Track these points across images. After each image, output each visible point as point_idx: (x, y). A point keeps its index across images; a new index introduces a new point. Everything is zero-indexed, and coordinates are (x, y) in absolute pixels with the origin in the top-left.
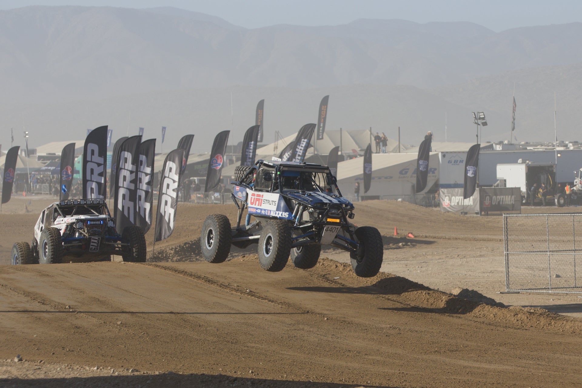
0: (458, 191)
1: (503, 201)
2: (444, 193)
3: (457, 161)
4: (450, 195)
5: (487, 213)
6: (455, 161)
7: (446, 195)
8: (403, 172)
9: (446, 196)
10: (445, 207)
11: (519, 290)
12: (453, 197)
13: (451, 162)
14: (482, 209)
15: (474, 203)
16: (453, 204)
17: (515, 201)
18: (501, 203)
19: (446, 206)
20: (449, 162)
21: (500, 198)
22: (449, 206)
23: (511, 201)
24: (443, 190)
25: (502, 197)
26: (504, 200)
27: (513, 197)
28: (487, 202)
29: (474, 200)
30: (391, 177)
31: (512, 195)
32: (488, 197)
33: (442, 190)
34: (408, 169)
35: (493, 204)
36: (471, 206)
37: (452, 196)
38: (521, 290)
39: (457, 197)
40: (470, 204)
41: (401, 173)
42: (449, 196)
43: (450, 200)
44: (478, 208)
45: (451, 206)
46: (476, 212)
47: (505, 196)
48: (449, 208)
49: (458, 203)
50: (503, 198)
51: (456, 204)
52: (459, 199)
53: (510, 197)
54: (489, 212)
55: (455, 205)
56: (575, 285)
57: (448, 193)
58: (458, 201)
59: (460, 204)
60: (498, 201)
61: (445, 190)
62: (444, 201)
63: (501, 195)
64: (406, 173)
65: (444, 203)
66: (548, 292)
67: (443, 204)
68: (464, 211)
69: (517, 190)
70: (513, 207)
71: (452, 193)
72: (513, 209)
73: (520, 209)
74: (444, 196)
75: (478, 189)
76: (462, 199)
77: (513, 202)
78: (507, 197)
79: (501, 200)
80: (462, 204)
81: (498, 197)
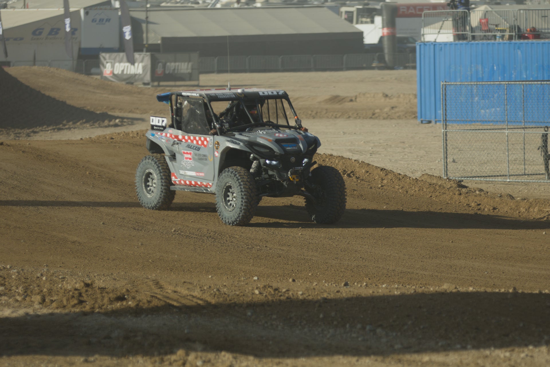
0: (123, 56)
1: (178, 69)
2: (105, 59)
3: (103, 19)
4: (112, 61)
5: (158, 84)
6: (100, 20)
7: (108, 61)
8: (37, 33)
9: (107, 62)
10: (107, 76)
11: (463, 178)
12: (117, 64)
13: (96, 21)
14: (155, 77)
15: (143, 71)
16: (116, 72)
17: (192, 69)
18: (176, 72)
19: (109, 74)
20: (94, 21)
21: (175, 66)
22: (111, 75)
23: (187, 69)
25: (177, 64)
26: (180, 68)
27: (190, 64)
28: (159, 70)
29: (144, 68)
30: (22, 39)
31: (189, 61)
32: (160, 64)
33: (103, 55)
34: (43, 29)
35: (167, 72)
36: (140, 75)
37: (115, 63)
38: (466, 178)
39: (122, 64)
40: (138, 73)
41: (34, 33)
42: (111, 63)
43: (113, 67)
44: (148, 78)
45: (114, 74)
46: (146, 82)
47: (180, 64)
48: (111, 77)
49: (123, 71)
50: (178, 66)
51: (120, 72)
52: (125, 66)
53: (186, 64)
54: (162, 83)
55: (118, 74)
56: (525, 172)
57: (110, 58)
58: (121, 69)
59: (125, 72)
60: (172, 68)
61: (107, 55)
62: (105, 67)
63: (175, 61)
64: (40, 33)
65: (106, 71)
66: (505, 180)
67: (104, 72)
68: (130, 80)
69: (195, 56)
70: (190, 77)
71: (115, 59)
72: (190, 80)
73: (198, 80)
74: (105, 63)
75: (148, 54)
76: (128, 67)
77: (189, 71)
78: (183, 64)
79: (176, 68)
80: (128, 73)
81: (173, 64)
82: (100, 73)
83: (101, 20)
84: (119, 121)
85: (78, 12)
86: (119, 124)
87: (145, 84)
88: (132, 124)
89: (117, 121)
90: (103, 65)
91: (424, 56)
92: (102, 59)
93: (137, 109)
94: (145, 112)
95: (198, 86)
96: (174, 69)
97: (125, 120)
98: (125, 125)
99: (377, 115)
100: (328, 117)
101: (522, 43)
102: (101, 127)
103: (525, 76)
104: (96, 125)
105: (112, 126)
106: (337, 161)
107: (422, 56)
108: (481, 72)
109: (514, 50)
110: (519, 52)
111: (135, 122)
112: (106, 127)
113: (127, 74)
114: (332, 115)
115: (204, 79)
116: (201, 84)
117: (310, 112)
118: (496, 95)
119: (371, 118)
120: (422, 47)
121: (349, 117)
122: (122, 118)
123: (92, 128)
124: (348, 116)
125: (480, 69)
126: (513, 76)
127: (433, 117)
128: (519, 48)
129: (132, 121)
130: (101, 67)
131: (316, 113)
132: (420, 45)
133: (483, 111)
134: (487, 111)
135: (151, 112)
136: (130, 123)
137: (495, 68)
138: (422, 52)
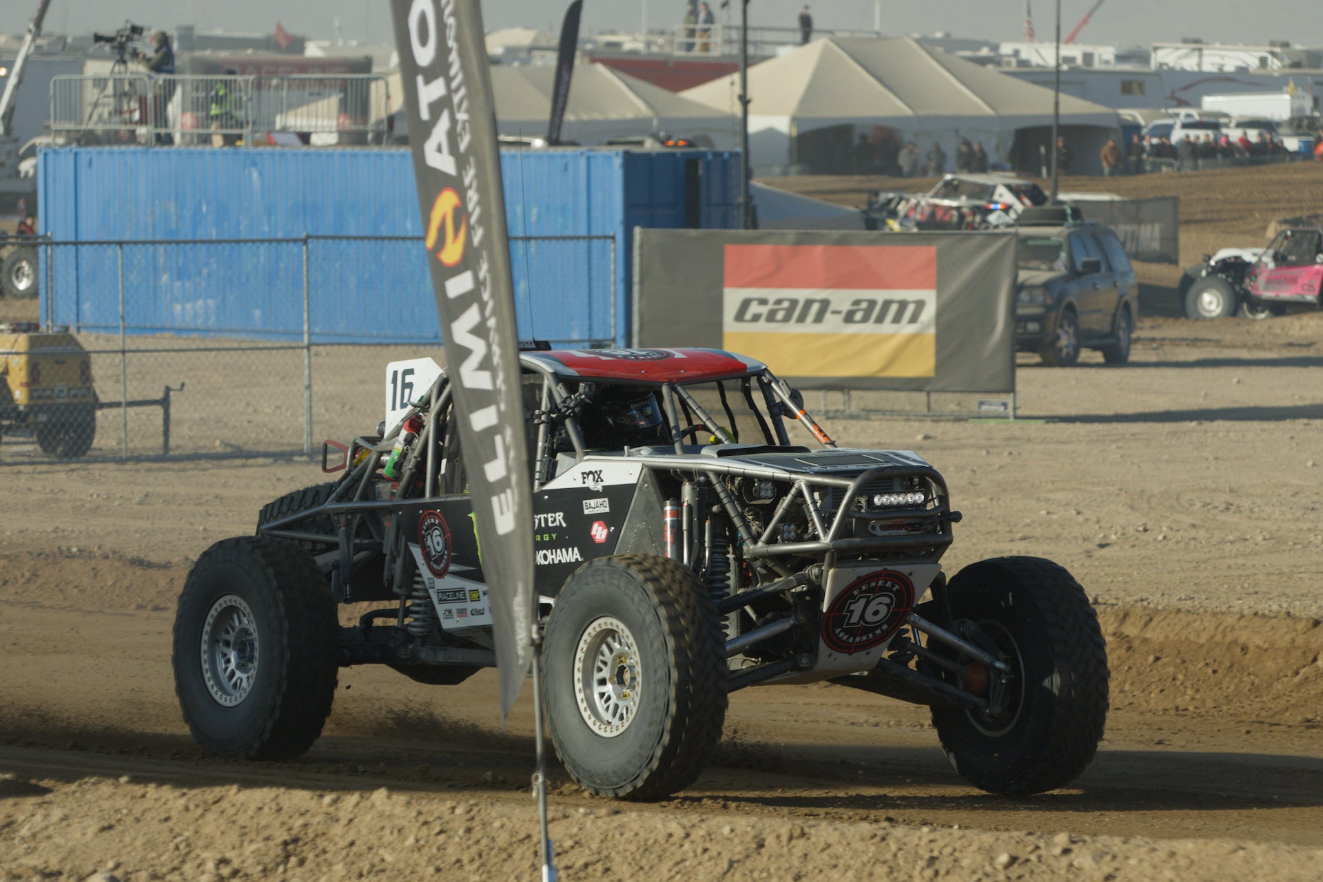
91: (54, 179)
101: (260, 154)
103: (266, 229)
107: (50, 180)
108: (174, 218)
109: (244, 169)
110: (255, 175)
118: (205, 271)
120: (51, 157)
125: (173, 210)
126: (242, 227)
127: (73, 317)
128: (254, 164)
132: (46, 155)
133: (178, 307)
134: (189, 306)
137: (204, 208)
138: (50, 169)
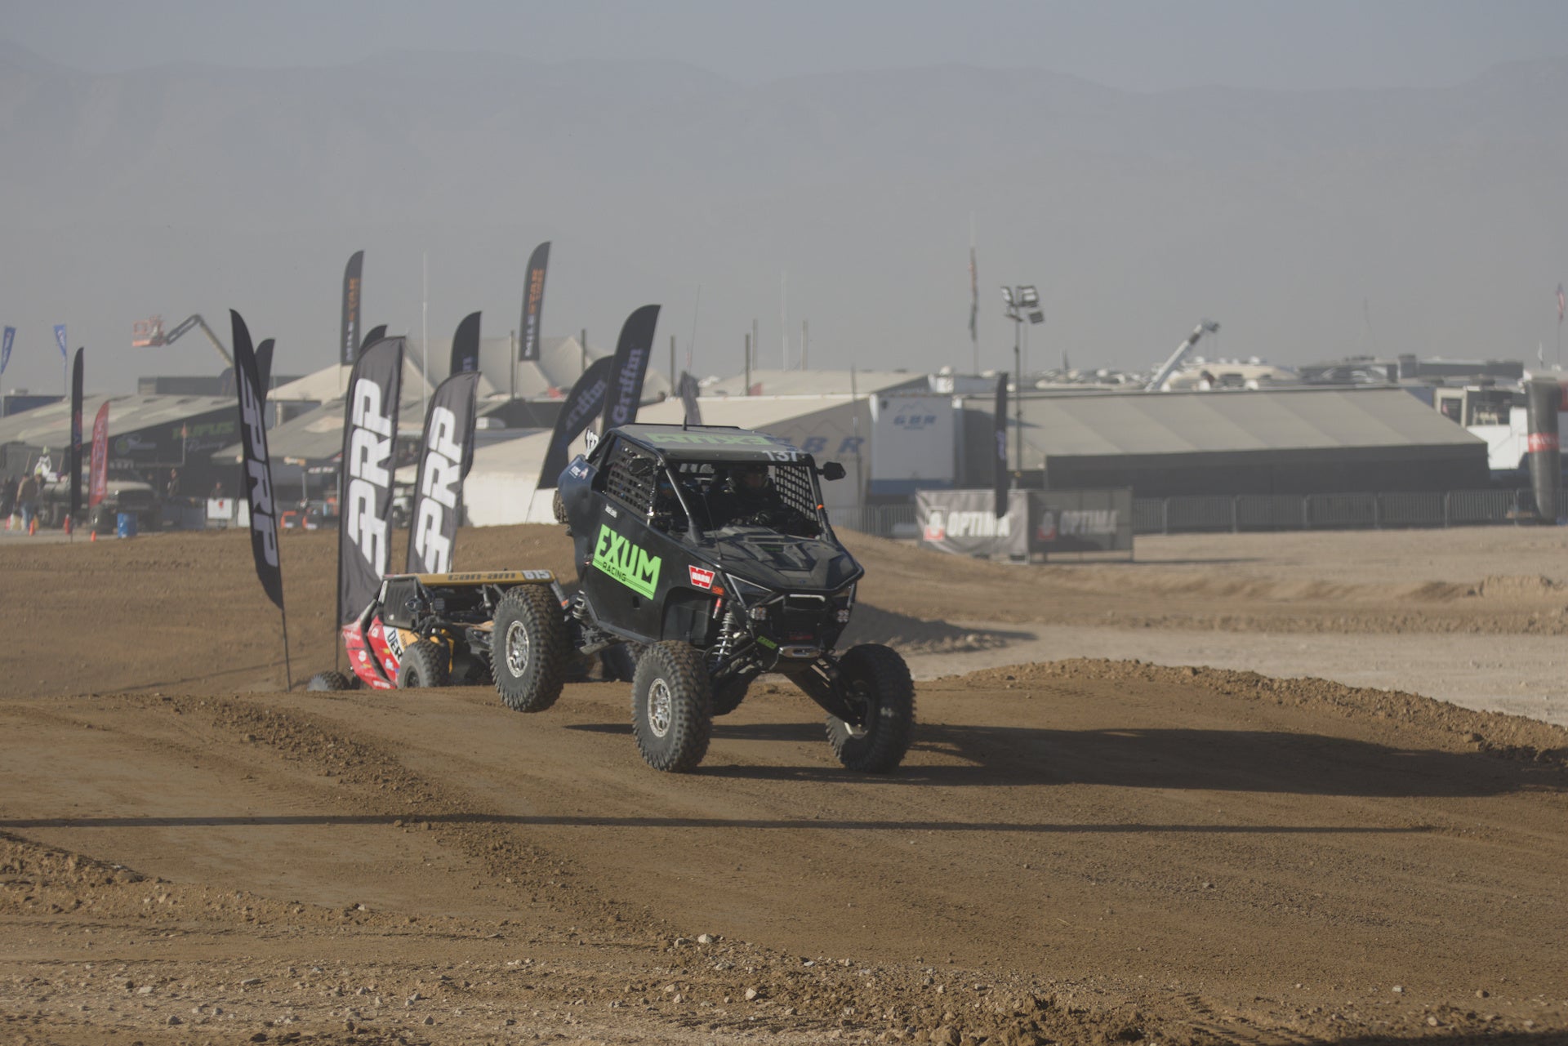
0: (968, 498)
1: (1087, 526)
2: (927, 503)
3: (919, 418)
4: (944, 508)
5: (1045, 558)
6: (913, 419)
7: (934, 507)
9: (933, 511)
10: (932, 540)
12: (954, 516)
13: (903, 422)
14: (1037, 543)
15: (1012, 530)
16: (952, 533)
17: (1119, 525)
18: (1083, 531)
19: (935, 537)
20: (899, 421)
21: (1081, 519)
22: (942, 539)
23: (1107, 525)
24: (924, 494)
25: (1085, 514)
26: (1090, 522)
27: (1114, 514)
28: (1047, 528)
29: (1013, 524)
31: (1111, 507)
32: (1049, 516)
33: (924, 497)
35: (1063, 532)
36: (1004, 538)
37: (950, 512)
39: (965, 515)
40: (999, 535)
42: (942, 512)
43: (945, 520)
44: (1021, 545)
45: (947, 537)
46: (1017, 553)
47: (1091, 513)
48: (942, 543)
49: (967, 530)
50: (1088, 519)
51: (961, 533)
52: (971, 520)
53: (1105, 513)
54: (1052, 556)
55: (957, 536)
57: (938, 502)
58: (964, 525)
59: (972, 533)
60: (1075, 524)
61: (932, 496)
62: (927, 522)
63: (1081, 508)
65: (929, 529)
67: (926, 533)
68: (982, 549)
69: (1124, 496)
70: (1114, 542)
71: (949, 504)
72: (1113, 548)
73: (1131, 548)
74: (927, 512)
75: (1023, 492)
76: (977, 520)
77: (1112, 528)
78: (1098, 513)
79: (1084, 522)
80: (979, 533)
81: (1076, 514)
82: (918, 535)
83: (915, 420)
84: (975, 640)
85: (866, 402)
86: (976, 645)
87: (1014, 558)
88: (1003, 645)
89: (970, 638)
90: (923, 517)
92: (921, 503)
93: (1008, 612)
94: (1026, 618)
95: (1131, 561)
96: (1079, 527)
97: (987, 637)
98: (986, 649)
99: (1538, 625)
100: (1430, 630)
102: (937, 652)
104: (926, 647)
105: (959, 650)
106: (1513, 728)
111: (1009, 641)
112: (947, 652)
113: (976, 537)
114: (1440, 625)
115: (1145, 546)
116: (1137, 556)
117: (1390, 619)
119: (1526, 631)
121: (1478, 629)
122: (980, 633)
123: (919, 654)
124: (1474, 628)
129: (1004, 639)
130: (920, 521)
131: (1404, 622)
135: (1039, 619)
136: (997, 643)
